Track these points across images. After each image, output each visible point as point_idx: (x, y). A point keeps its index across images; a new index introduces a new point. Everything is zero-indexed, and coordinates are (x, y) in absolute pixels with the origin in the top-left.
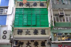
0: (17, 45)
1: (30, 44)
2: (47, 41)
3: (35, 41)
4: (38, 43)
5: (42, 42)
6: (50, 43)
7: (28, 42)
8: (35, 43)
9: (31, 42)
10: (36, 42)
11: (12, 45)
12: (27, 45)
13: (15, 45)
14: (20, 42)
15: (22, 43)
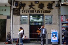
0: (18, 7)
1: (34, 6)
2: (56, 3)
3: (40, 3)
4: (43, 5)
5: (49, 3)
6: (59, 5)
7: (32, 3)
8: (40, 5)
9: (35, 3)
11: (11, 7)
12: (30, 7)
13: (15, 7)
14: (21, 3)
15: (24, 5)
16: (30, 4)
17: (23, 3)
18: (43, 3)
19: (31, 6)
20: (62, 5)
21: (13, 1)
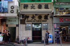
0: (24, 19)
1: (35, 17)
5: (45, 15)
6: (52, 16)
7: (33, 16)
9: (36, 15)
10: (40, 16)
14: (26, 15)
15: (28, 17)
16: (32, 16)
17: (27, 15)
18: (41, 15)
19: (33, 17)
20: (54, 16)
21: (20, 14)
